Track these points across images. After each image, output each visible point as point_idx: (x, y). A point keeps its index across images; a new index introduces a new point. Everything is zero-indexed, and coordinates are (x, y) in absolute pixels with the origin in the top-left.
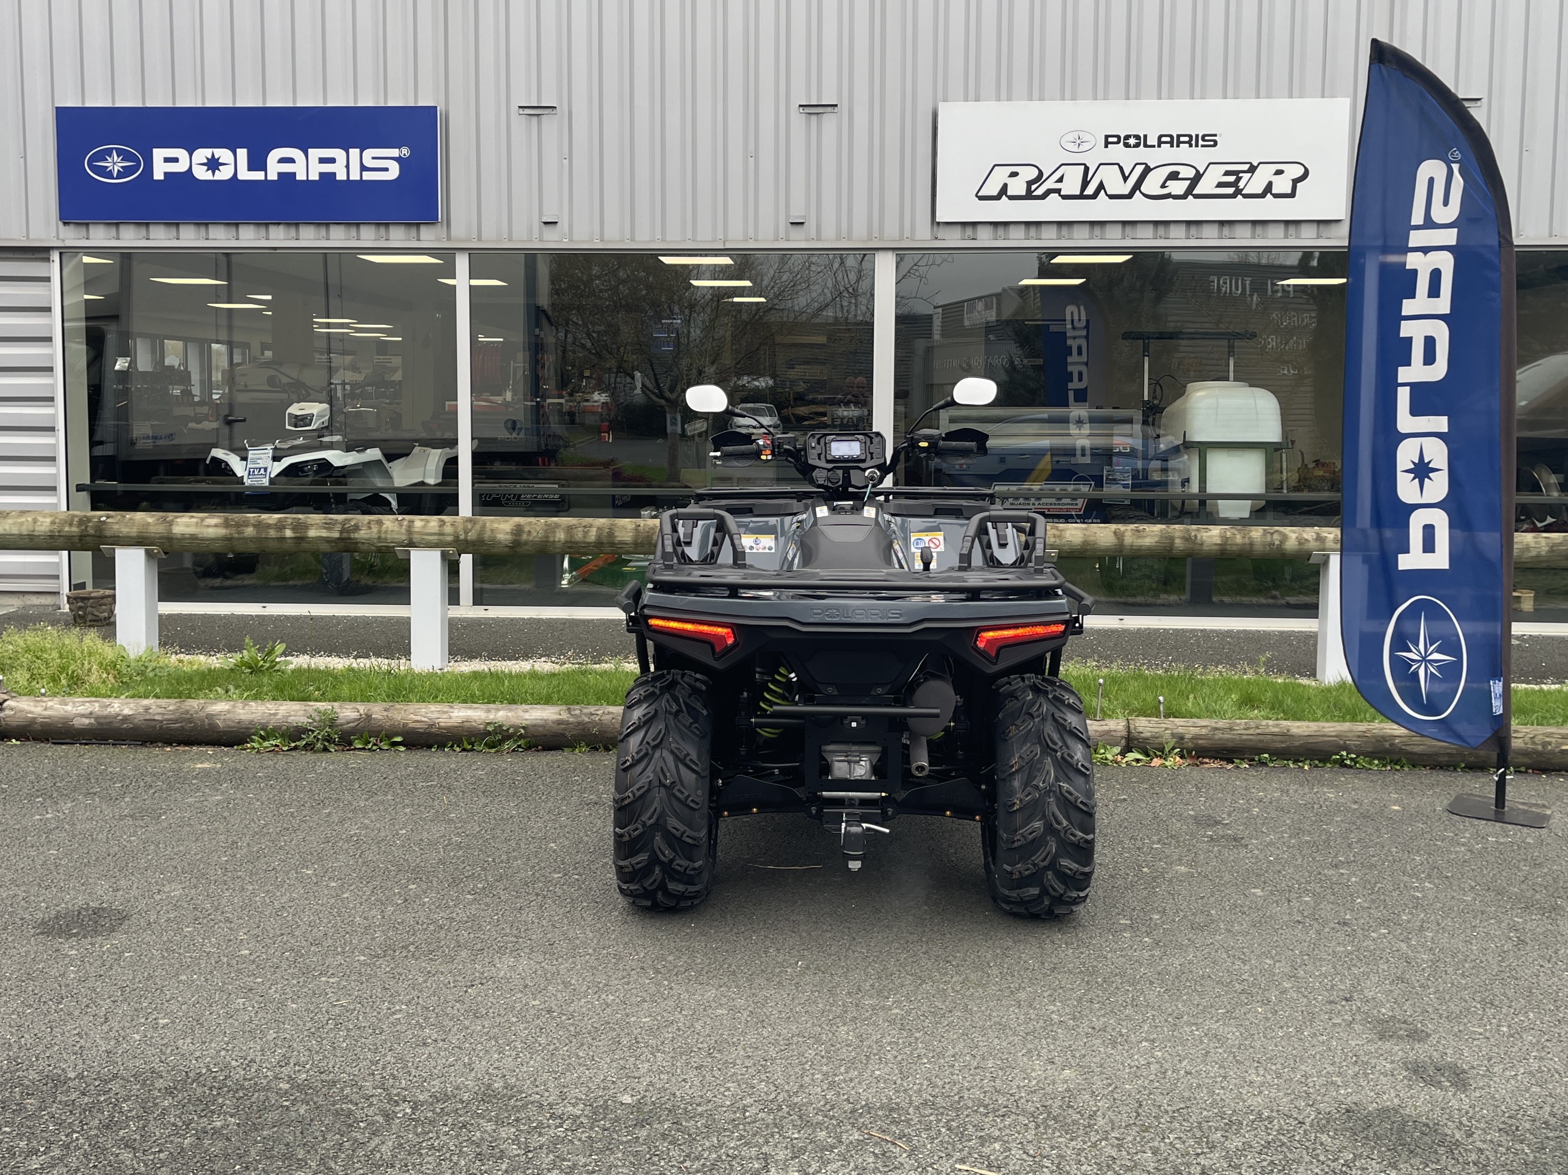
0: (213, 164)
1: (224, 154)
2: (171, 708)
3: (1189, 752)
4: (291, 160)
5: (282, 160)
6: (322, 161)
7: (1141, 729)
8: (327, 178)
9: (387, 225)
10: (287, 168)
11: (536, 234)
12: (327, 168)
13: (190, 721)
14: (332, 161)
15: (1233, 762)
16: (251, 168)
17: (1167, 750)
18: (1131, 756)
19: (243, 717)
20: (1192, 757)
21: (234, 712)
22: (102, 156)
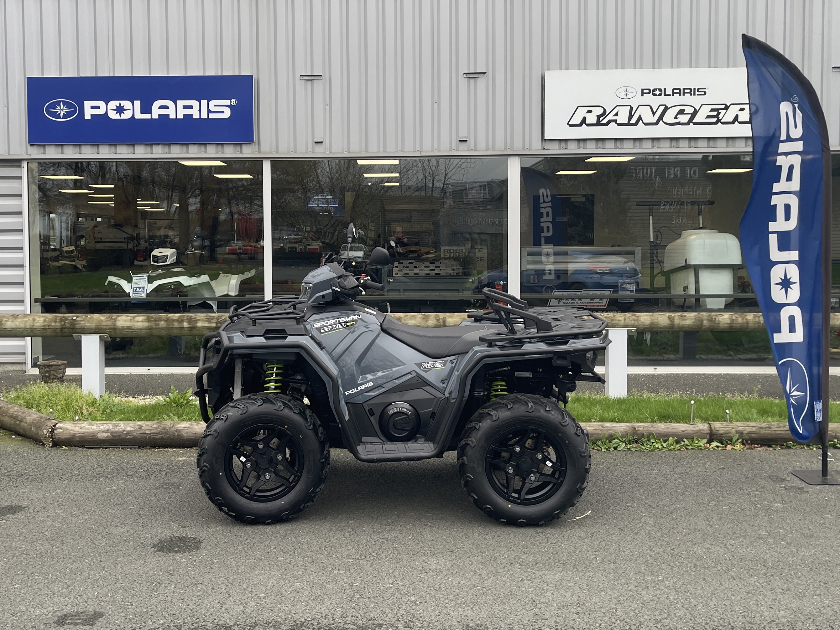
0: (120, 110)
1: (126, 104)
2: (155, 426)
3: (747, 441)
4: (167, 107)
5: (161, 107)
6: (185, 107)
7: (718, 429)
8: (188, 117)
9: (222, 144)
10: (164, 112)
11: (310, 149)
12: (188, 112)
13: (166, 433)
14: (191, 107)
15: (771, 447)
16: (142, 112)
17: (734, 440)
18: (714, 444)
19: (197, 430)
20: (749, 444)
21: (192, 428)
22: (54, 105)
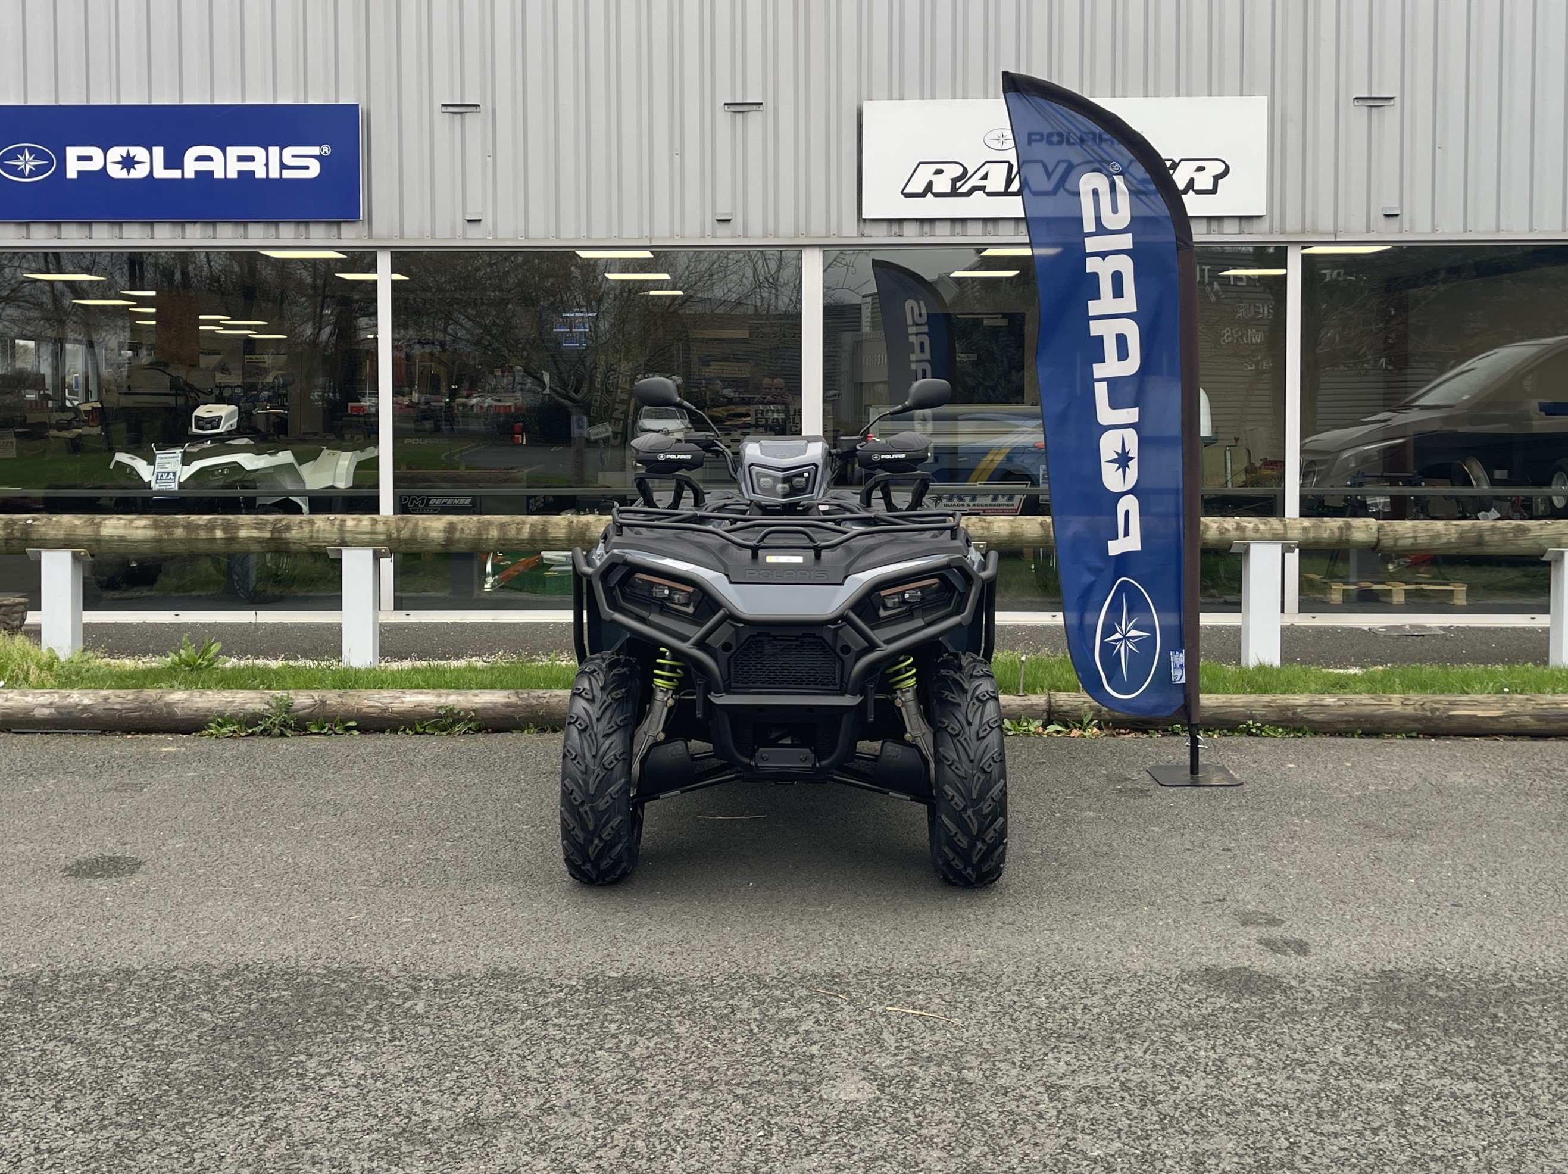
0: (128, 163)
1: (139, 153)
2: (130, 697)
3: (1107, 724)
4: (209, 159)
5: (199, 159)
6: (241, 159)
7: (1061, 703)
8: (246, 176)
9: (307, 223)
10: (204, 166)
11: (459, 232)
12: (246, 166)
13: (148, 709)
14: (251, 159)
15: (1147, 733)
16: (167, 166)
17: (1086, 721)
18: (1052, 728)
19: (200, 705)
20: (1109, 728)
21: (192, 701)
22: (14, 155)
